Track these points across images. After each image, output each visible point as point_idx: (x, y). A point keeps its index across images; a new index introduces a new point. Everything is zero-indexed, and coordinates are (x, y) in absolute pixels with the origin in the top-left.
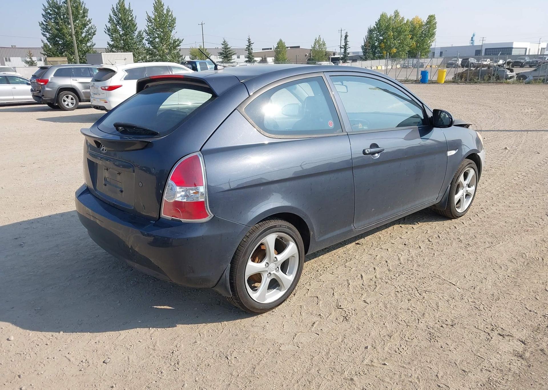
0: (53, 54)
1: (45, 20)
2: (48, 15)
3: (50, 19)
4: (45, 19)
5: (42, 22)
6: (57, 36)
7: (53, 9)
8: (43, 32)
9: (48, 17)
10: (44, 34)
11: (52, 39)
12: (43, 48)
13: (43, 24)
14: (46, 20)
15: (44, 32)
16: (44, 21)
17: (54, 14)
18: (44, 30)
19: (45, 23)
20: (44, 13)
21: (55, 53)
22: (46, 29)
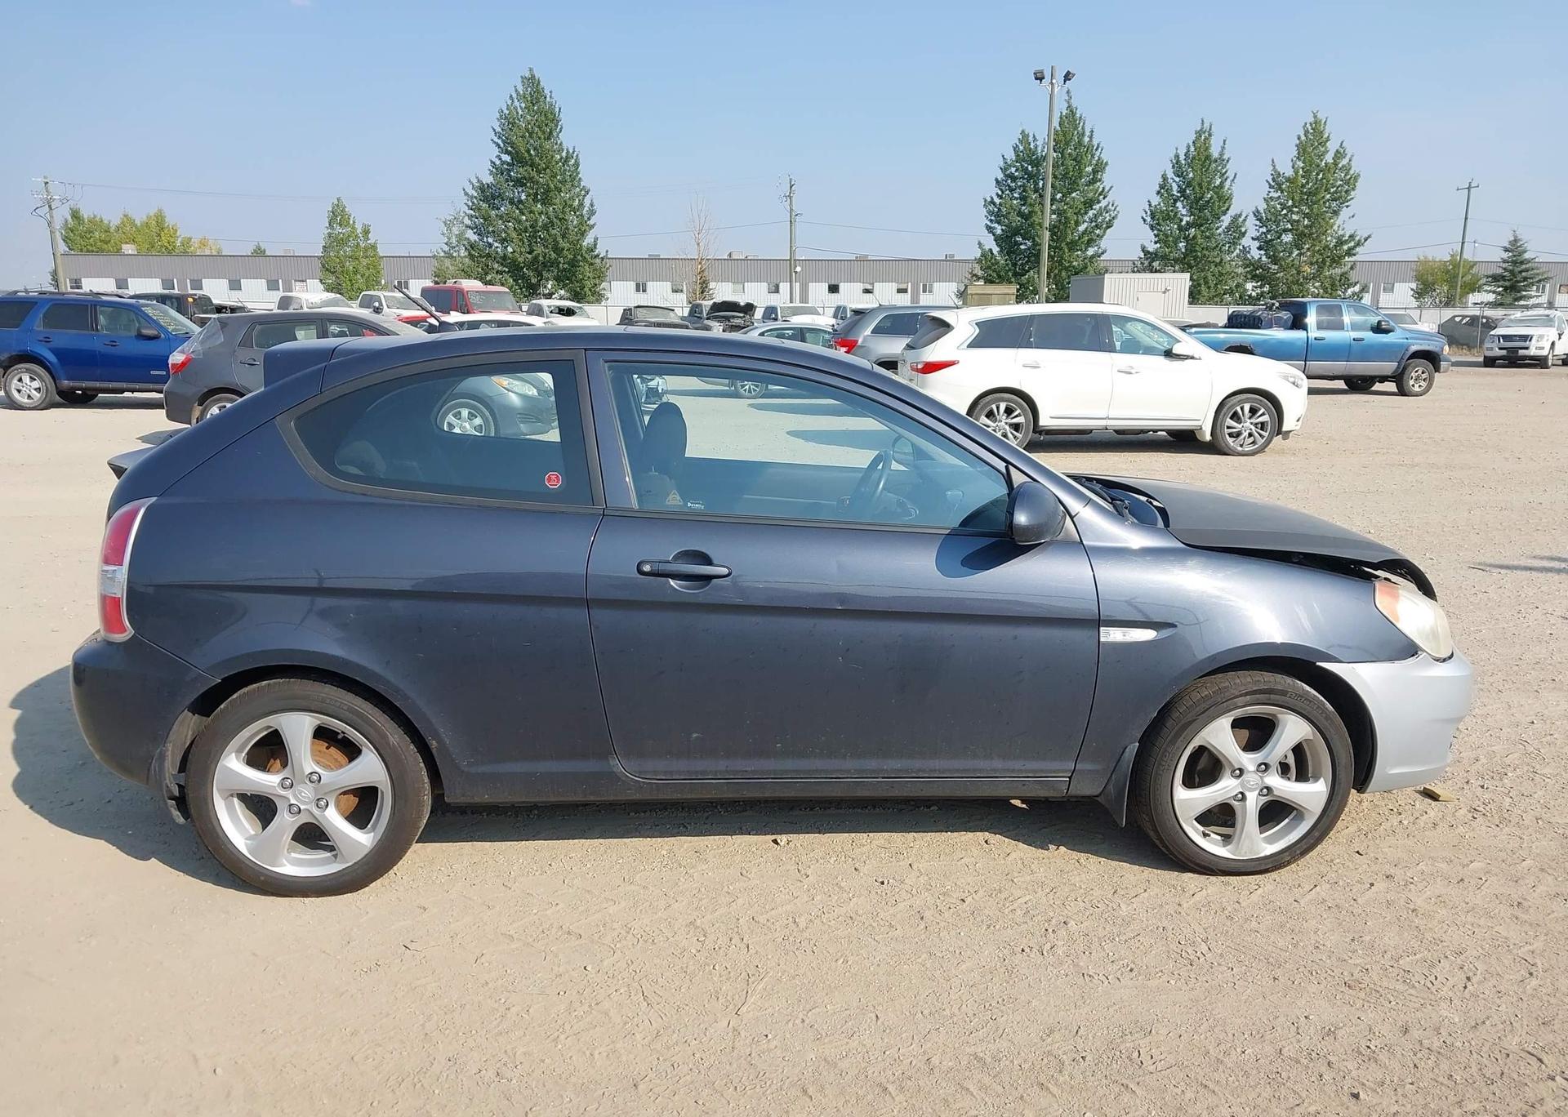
0: (1000, 277)
1: (1000, 193)
2: (1009, 181)
3: (1012, 190)
4: (1001, 190)
5: (992, 198)
6: (1016, 232)
7: (1022, 166)
8: (989, 223)
9: (1009, 186)
10: (991, 228)
11: (1007, 242)
12: (979, 261)
13: (992, 202)
14: (1003, 193)
15: (991, 221)
16: (997, 194)
17: (1024, 179)
18: (993, 218)
19: (997, 201)
20: (1000, 176)
21: (1002, 273)
22: (997, 216)
